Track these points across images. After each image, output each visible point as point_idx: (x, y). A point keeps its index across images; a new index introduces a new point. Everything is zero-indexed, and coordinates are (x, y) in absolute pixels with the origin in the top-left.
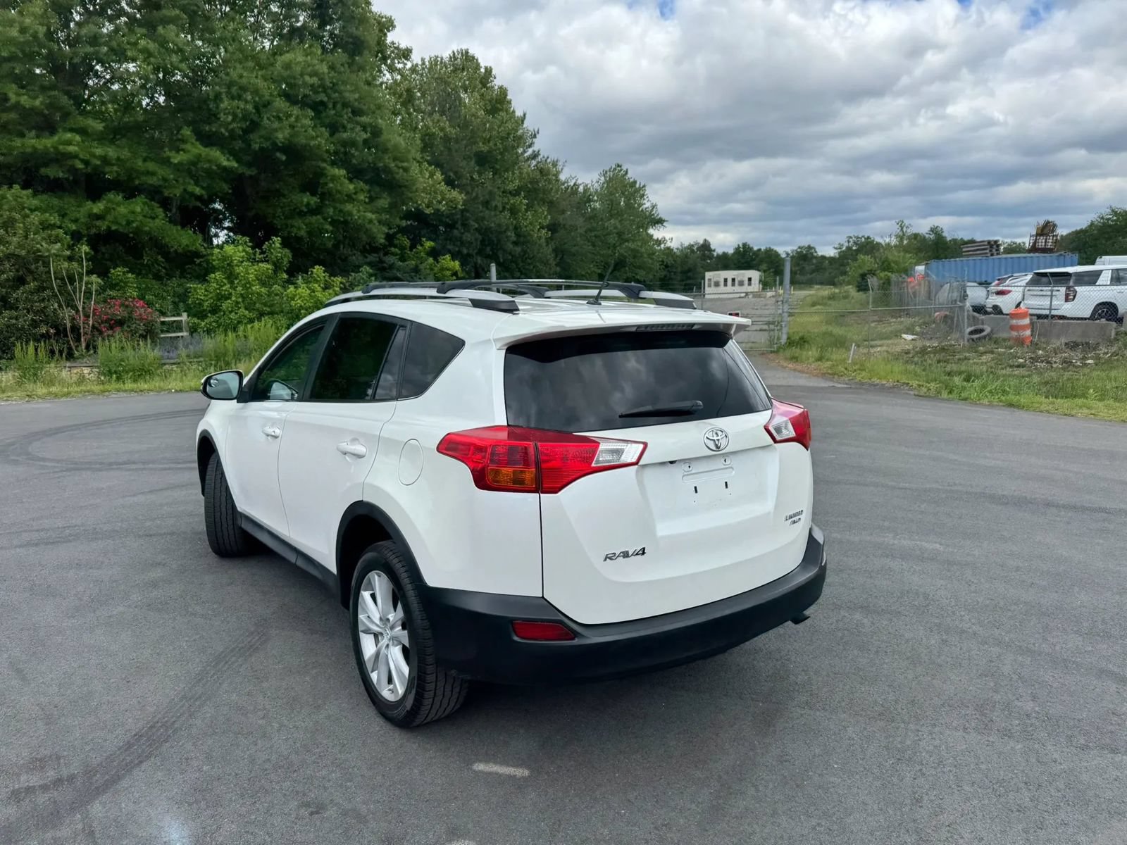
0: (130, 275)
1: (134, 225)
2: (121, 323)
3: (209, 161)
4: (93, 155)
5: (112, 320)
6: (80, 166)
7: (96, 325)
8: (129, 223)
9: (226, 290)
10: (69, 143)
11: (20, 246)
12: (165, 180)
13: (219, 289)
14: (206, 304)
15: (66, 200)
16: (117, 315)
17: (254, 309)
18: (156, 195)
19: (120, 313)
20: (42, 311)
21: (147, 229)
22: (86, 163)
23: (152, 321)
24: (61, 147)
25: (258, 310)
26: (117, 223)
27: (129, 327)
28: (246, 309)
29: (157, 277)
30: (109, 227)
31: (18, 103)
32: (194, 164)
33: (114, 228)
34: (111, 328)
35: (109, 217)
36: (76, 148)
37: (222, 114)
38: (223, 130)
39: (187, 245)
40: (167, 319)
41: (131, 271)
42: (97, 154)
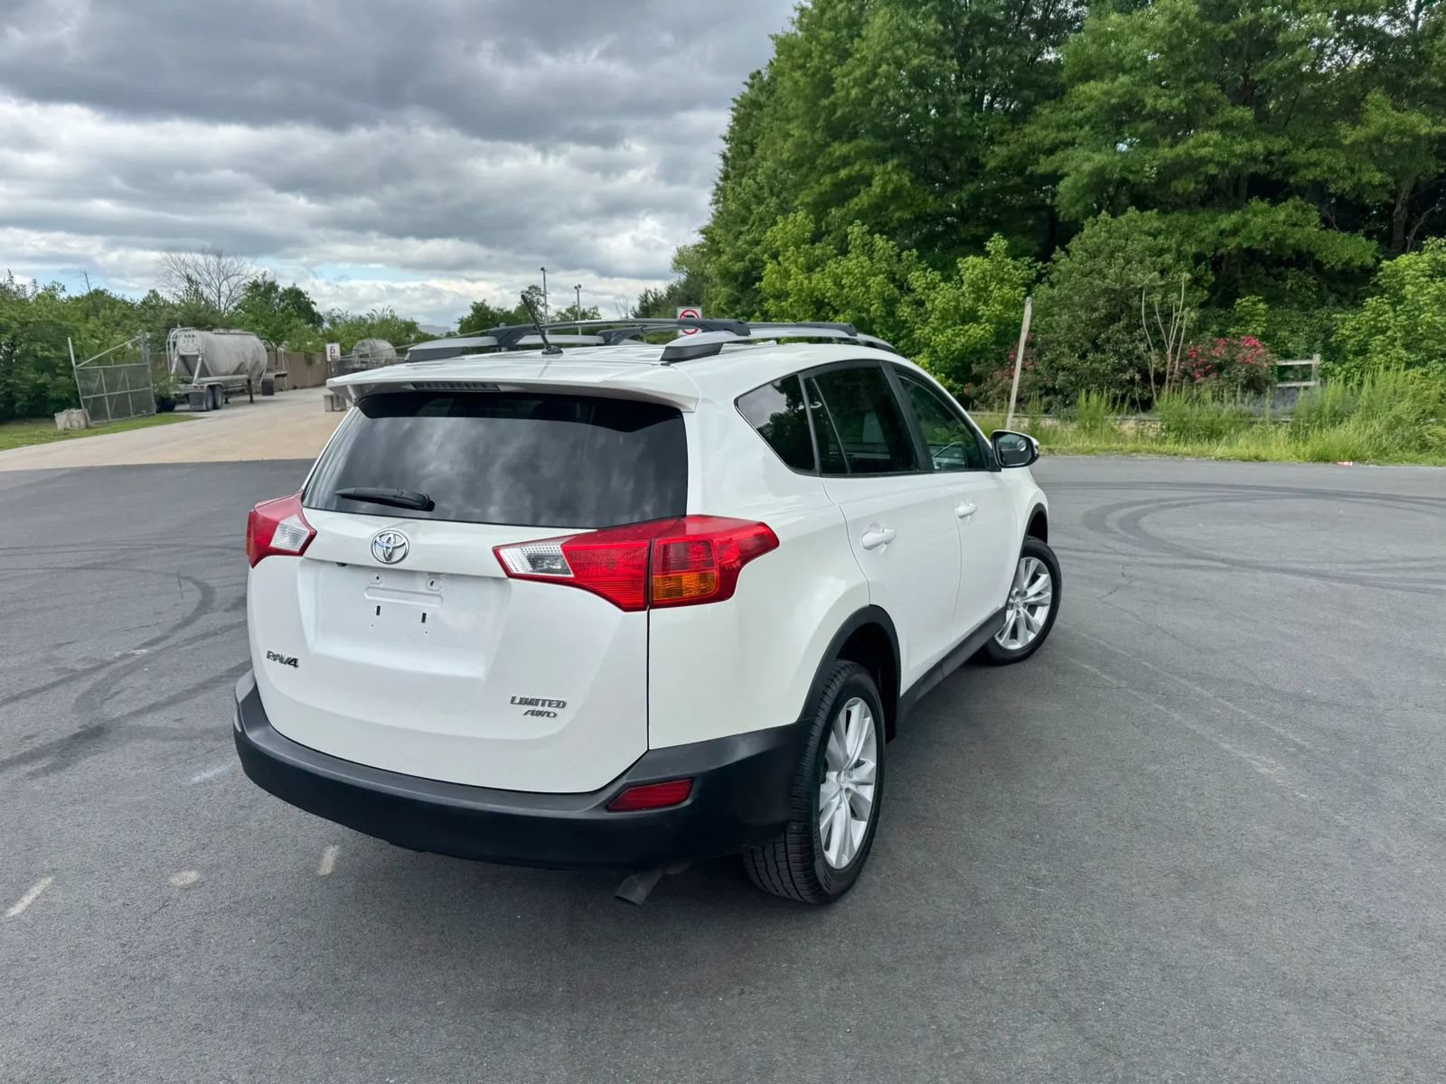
0: (1261, 305)
1: (1272, 239)
2: (1220, 368)
3: (1402, 133)
4: (1232, 154)
5: (1208, 364)
6: (1213, 170)
7: (1190, 371)
8: (1266, 237)
9: (1384, 321)
10: (1206, 144)
11: (1119, 278)
12: (1331, 169)
13: (1374, 319)
14: (1352, 341)
15: (1200, 216)
16: (1216, 358)
17: (1420, 349)
18: (1317, 192)
19: (1220, 353)
20: (1129, 352)
21: (1291, 241)
22: (1222, 165)
23: (1256, 366)
24: (1193, 152)
25: (1426, 350)
26: (1249, 238)
27: (1229, 373)
28: (1407, 347)
29: (1304, 307)
30: (1240, 244)
31: (1155, 109)
32: (1377, 139)
33: (1245, 246)
34: (1206, 374)
35: (1244, 232)
36: (1211, 149)
37: (1436, 55)
38: (1434, 80)
39: (1351, 259)
40: (1290, 363)
41: (1266, 301)
42: (1238, 152)
